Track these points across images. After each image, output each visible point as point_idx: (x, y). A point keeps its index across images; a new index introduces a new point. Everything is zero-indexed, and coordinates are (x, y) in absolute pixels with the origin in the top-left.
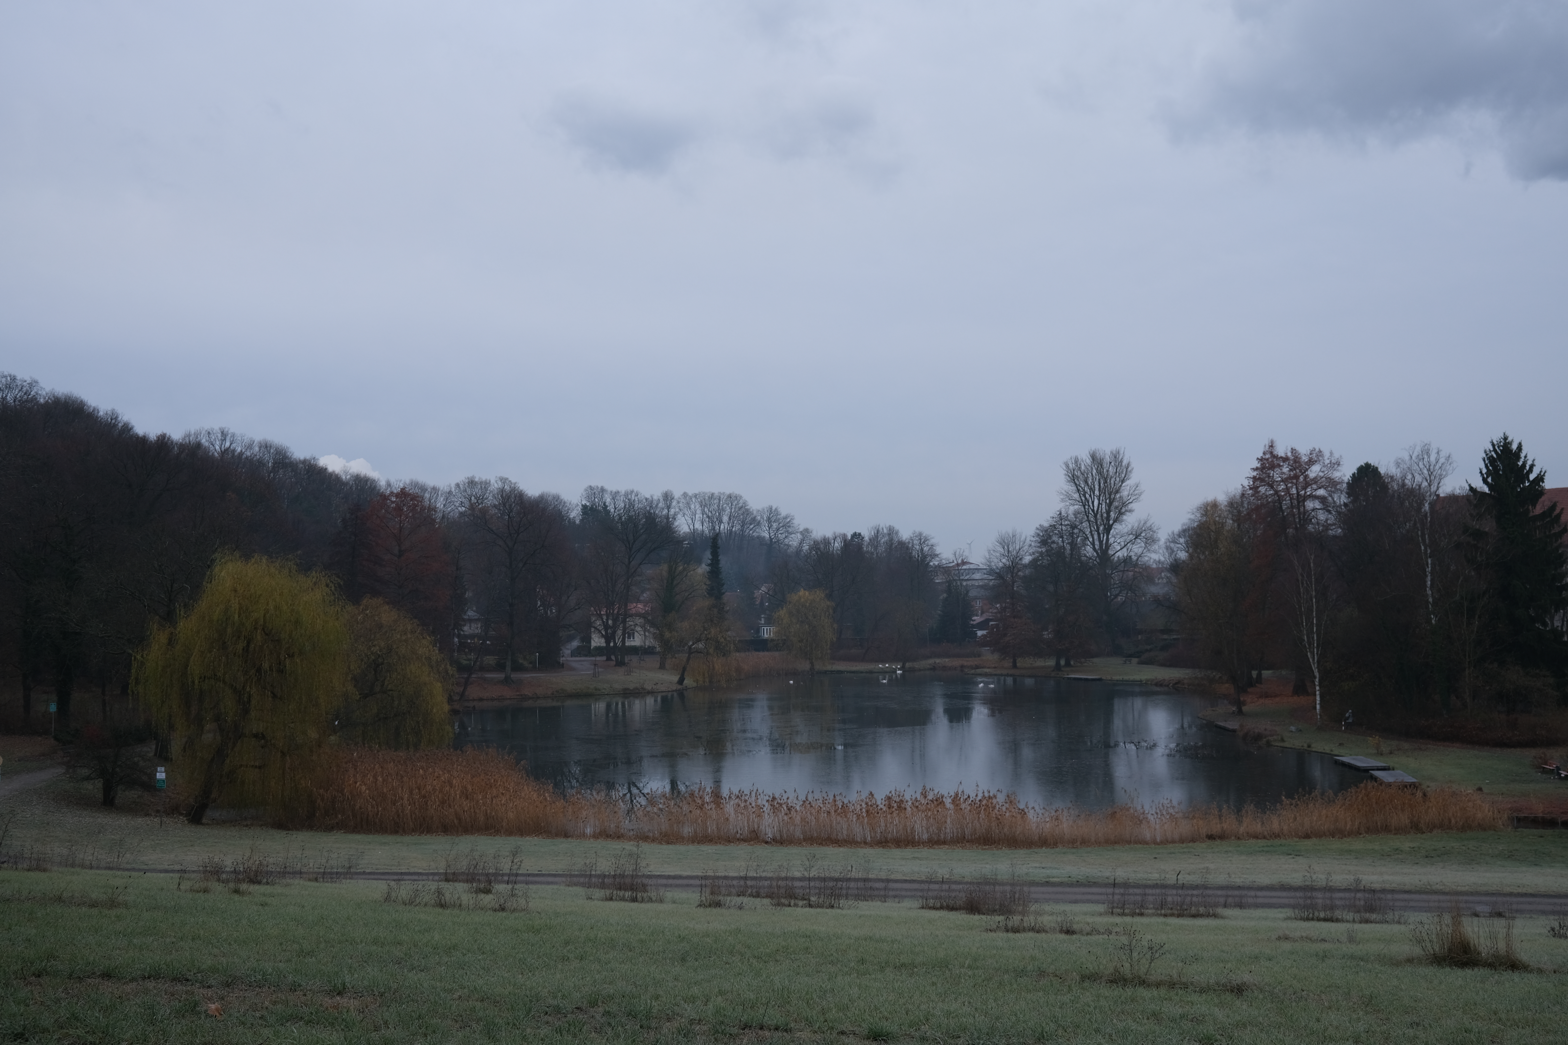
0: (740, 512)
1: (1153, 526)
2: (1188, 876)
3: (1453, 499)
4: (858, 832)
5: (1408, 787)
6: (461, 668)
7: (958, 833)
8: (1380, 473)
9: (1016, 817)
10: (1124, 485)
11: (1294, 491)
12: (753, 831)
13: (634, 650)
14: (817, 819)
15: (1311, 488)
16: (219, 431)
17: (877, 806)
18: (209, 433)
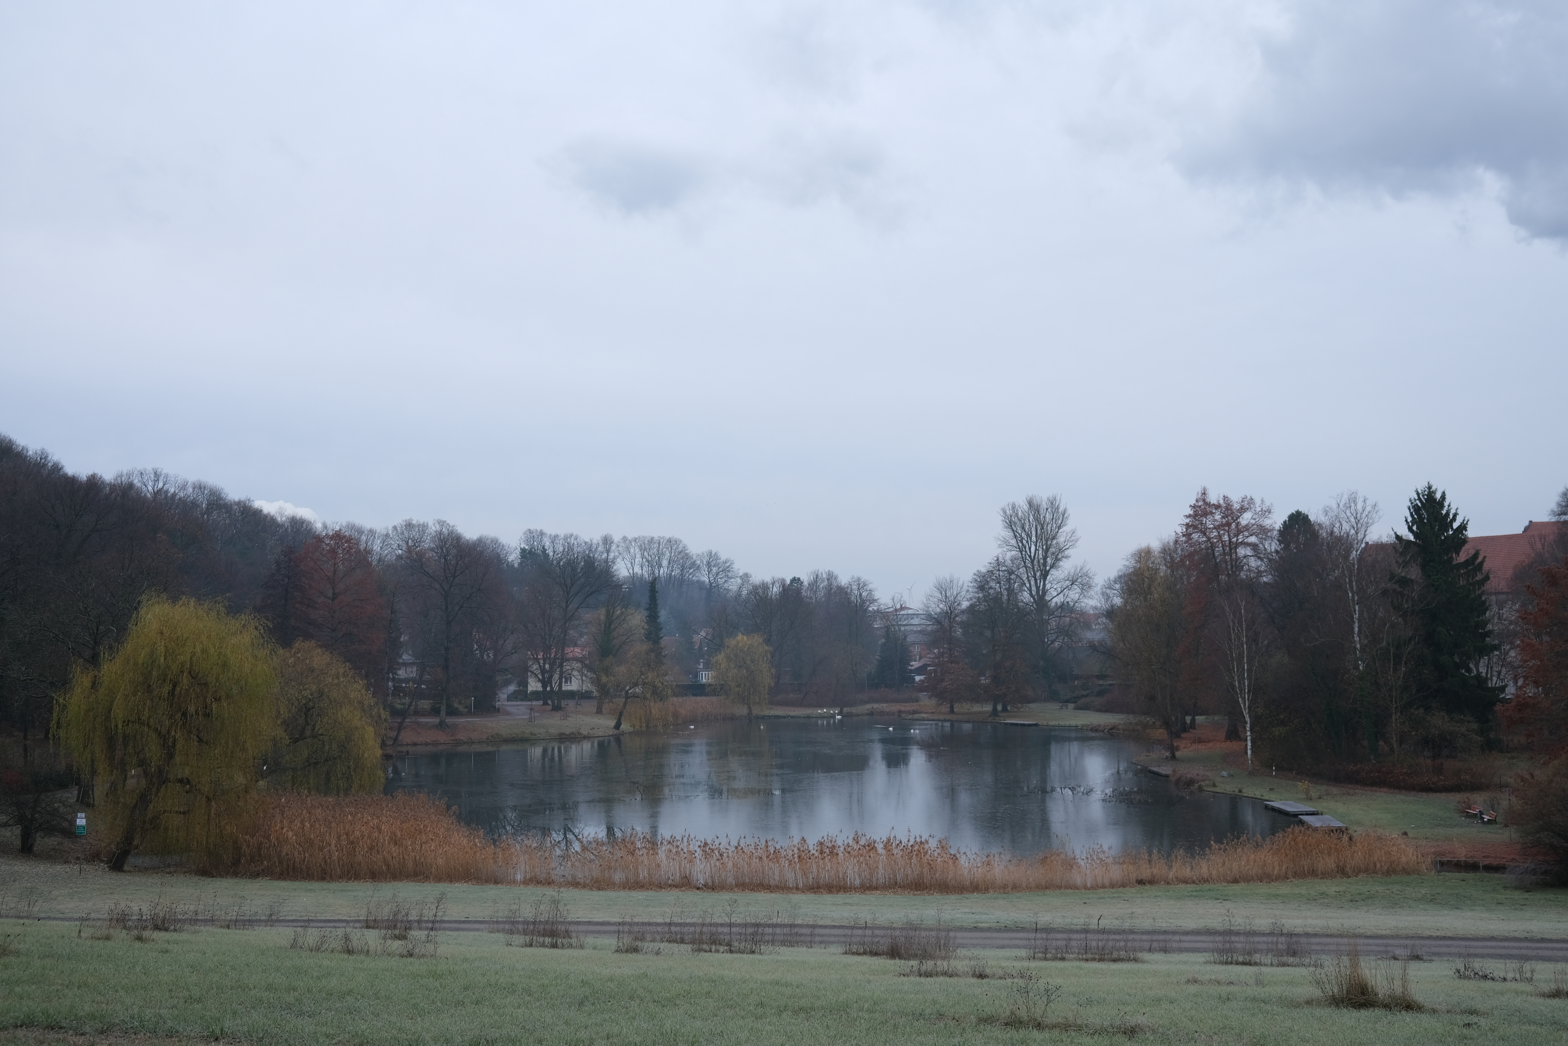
0: (679, 556)
1: (1089, 572)
2: (1115, 920)
3: (1380, 547)
4: (790, 877)
5: (1335, 832)
6: (394, 713)
7: (890, 878)
8: (1310, 521)
9: (948, 863)
10: (1060, 531)
11: (1226, 538)
12: (684, 877)
13: (571, 695)
14: (749, 864)
15: (1243, 535)
16: (152, 472)
17: (809, 851)
18: (142, 473)
